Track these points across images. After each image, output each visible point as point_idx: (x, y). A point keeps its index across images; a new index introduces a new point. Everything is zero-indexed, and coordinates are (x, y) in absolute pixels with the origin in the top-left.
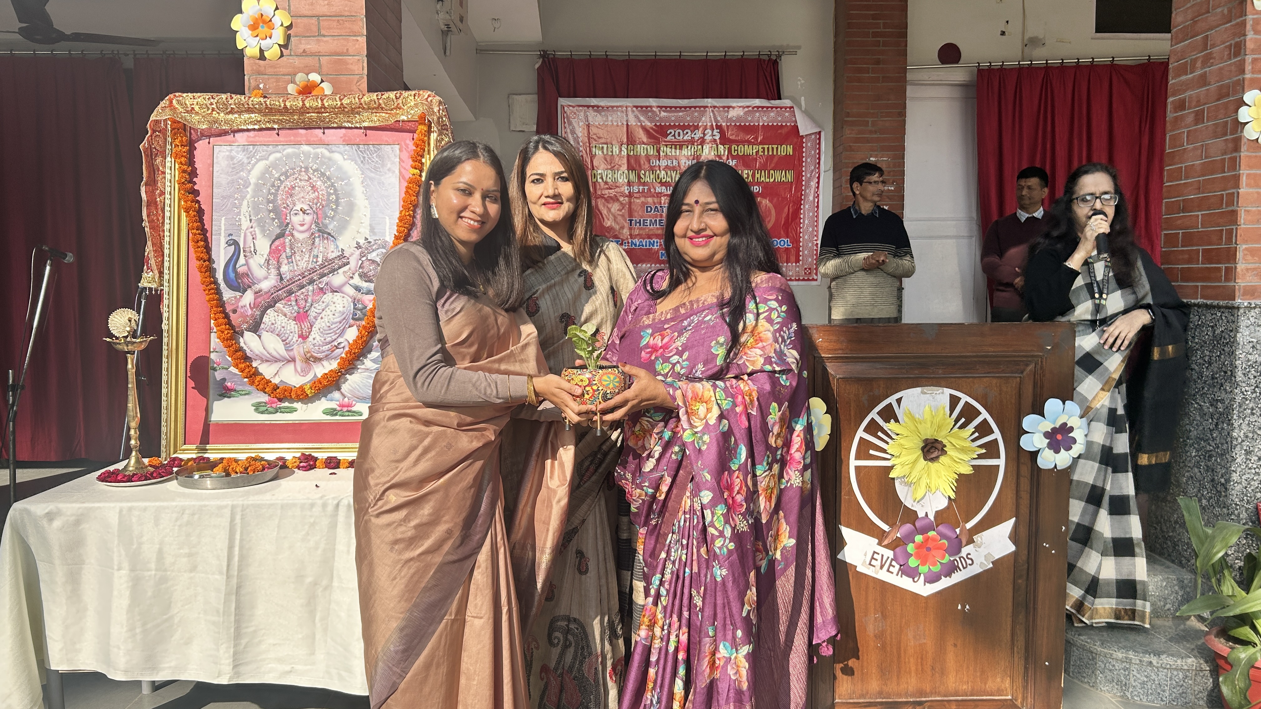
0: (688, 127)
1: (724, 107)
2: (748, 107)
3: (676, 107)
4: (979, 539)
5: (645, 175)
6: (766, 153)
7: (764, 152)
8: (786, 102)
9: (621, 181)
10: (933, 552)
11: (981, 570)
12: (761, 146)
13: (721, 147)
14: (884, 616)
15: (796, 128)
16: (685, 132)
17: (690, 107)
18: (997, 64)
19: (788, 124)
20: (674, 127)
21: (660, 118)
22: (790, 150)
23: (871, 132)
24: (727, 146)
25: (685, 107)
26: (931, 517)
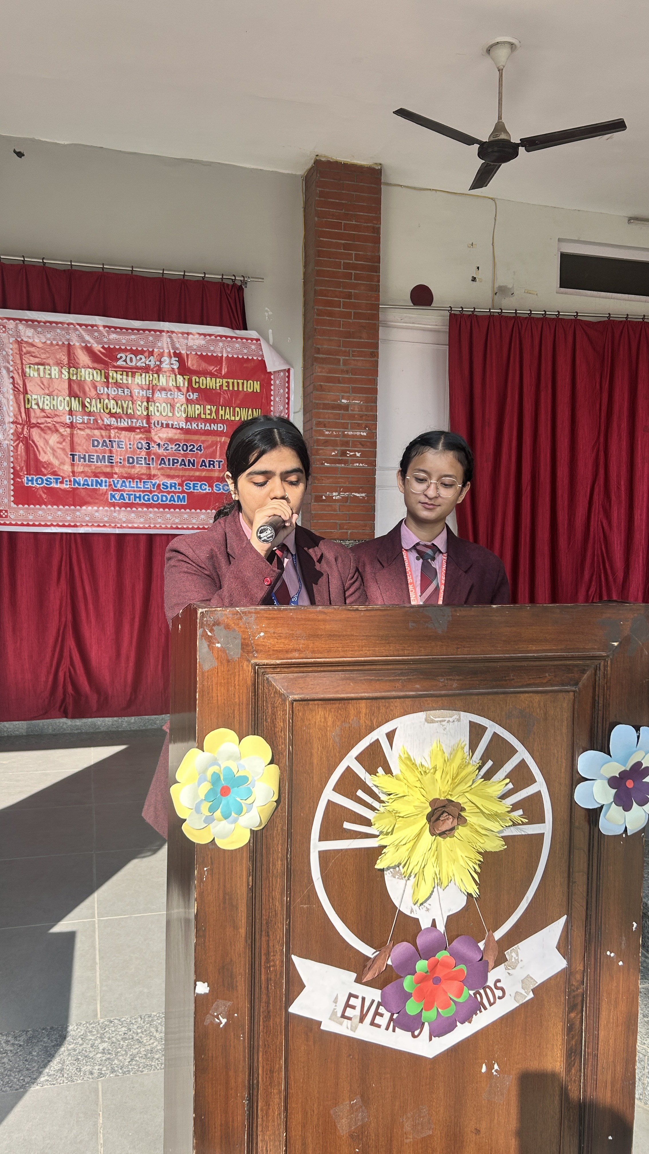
0: (142, 352)
1: (183, 333)
2: (210, 335)
3: (127, 329)
4: (514, 954)
5: (90, 403)
6: (231, 388)
7: (228, 386)
8: (252, 334)
9: (61, 408)
10: (444, 986)
11: (517, 1005)
12: (225, 380)
13: (180, 378)
14: (365, 1101)
15: (263, 363)
16: (138, 358)
17: (144, 330)
18: (468, 310)
19: (255, 358)
20: (125, 350)
21: (109, 340)
22: (257, 386)
23: (342, 372)
24: (186, 377)
25: (138, 330)
26: (441, 927)
